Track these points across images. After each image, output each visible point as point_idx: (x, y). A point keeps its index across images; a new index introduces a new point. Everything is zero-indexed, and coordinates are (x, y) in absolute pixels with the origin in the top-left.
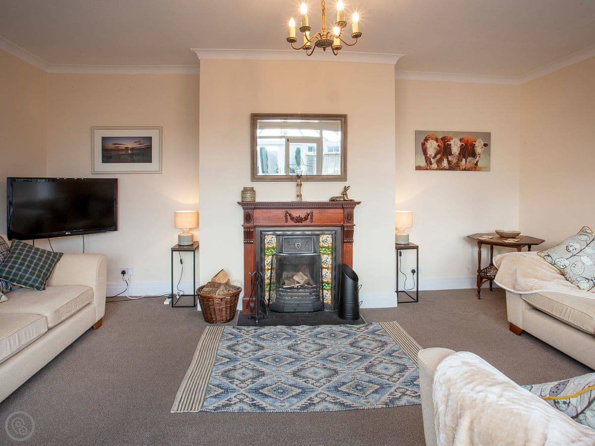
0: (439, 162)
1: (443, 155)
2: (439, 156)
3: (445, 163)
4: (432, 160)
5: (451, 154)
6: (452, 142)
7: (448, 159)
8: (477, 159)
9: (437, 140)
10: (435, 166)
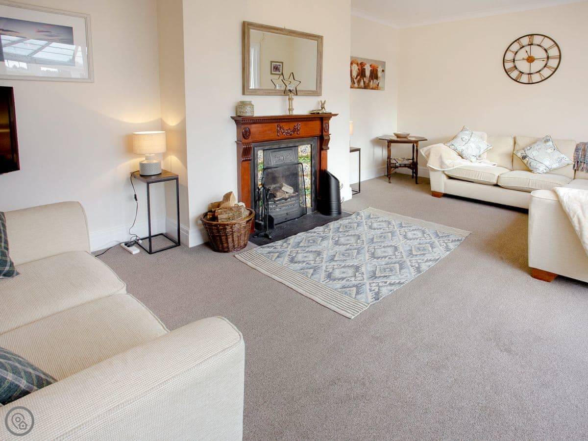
0: (359, 82)
1: (361, 77)
2: (359, 77)
3: (362, 84)
4: (355, 80)
5: (365, 77)
6: (366, 67)
7: (363, 80)
8: (378, 81)
9: (357, 64)
10: (356, 85)
